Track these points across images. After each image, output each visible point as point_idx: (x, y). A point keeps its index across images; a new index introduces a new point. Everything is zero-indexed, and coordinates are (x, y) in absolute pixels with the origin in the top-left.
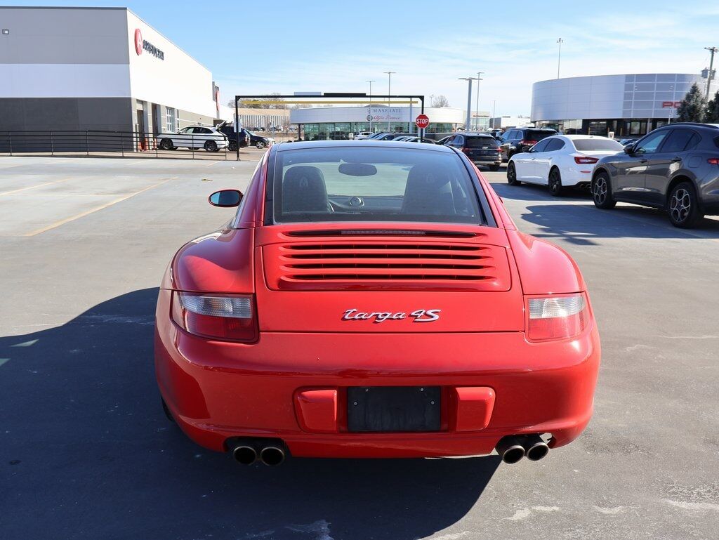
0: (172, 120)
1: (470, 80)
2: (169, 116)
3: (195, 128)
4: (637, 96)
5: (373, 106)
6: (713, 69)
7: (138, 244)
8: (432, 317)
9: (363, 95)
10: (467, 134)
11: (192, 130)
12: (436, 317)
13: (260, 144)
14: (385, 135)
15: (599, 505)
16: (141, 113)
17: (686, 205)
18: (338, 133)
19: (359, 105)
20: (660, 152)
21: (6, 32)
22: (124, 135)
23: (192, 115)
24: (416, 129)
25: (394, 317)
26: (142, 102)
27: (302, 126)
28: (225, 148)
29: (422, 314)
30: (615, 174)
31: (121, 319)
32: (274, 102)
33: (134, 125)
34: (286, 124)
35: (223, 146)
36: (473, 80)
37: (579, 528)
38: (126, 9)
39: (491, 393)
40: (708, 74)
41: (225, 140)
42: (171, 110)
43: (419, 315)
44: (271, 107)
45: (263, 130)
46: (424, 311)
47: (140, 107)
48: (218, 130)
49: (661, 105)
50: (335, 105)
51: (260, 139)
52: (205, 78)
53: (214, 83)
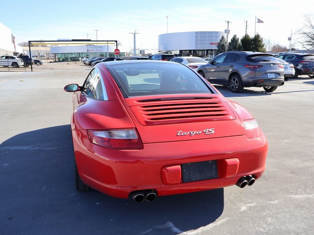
1: (134, 34)
3: (6, 57)
4: (200, 40)
5: (89, 45)
6: (229, 30)
7: (5, 113)
8: (212, 132)
9: (90, 40)
10: (138, 57)
11: (5, 57)
12: (213, 132)
13: (38, 64)
14: (97, 58)
15: (269, 201)
17: (237, 83)
18: (74, 57)
19: (81, 45)
20: (224, 63)
23: (2, 50)
25: (197, 133)
27: (56, 55)
28: (22, 65)
29: (208, 131)
30: (206, 72)
31: (20, 148)
32: (40, 44)
34: (48, 54)
35: (21, 65)
36: (136, 34)
37: (267, 210)
39: (237, 160)
40: (227, 31)
41: (22, 62)
43: (207, 131)
44: (39, 46)
45: (37, 57)
46: (208, 130)
48: (18, 57)
49: (209, 44)
51: (38, 61)
53: (12, 35)
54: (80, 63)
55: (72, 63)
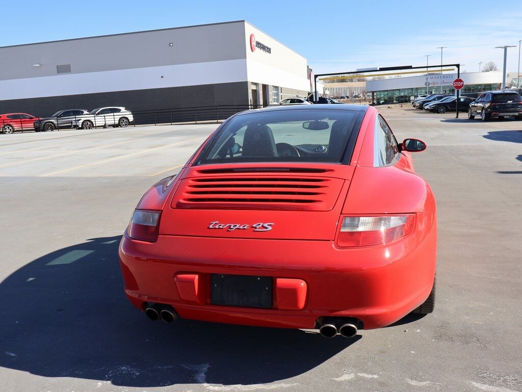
0: (277, 95)
1: (506, 48)
2: (275, 92)
3: (291, 99)
5: (429, 74)
8: (267, 228)
9: (410, 67)
11: (289, 101)
12: (270, 228)
14: (436, 96)
16: (255, 92)
18: (402, 97)
21: (172, 45)
22: (240, 107)
23: (292, 90)
24: (453, 91)
25: (241, 227)
26: (256, 84)
27: (375, 94)
29: (260, 226)
33: (249, 100)
34: (364, 93)
36: (508, 48)
38: (244, 21)
39: (303, 284)
42: (276, 88)
43: (258, 227)
44: (354, 80)
45: (348, 98)
46: (262, 224)
47: (254, 87)
50: (403, 76)
52: (301, 63)
53: (308, 67)
54: (409, 106)
55: (396, 107)
